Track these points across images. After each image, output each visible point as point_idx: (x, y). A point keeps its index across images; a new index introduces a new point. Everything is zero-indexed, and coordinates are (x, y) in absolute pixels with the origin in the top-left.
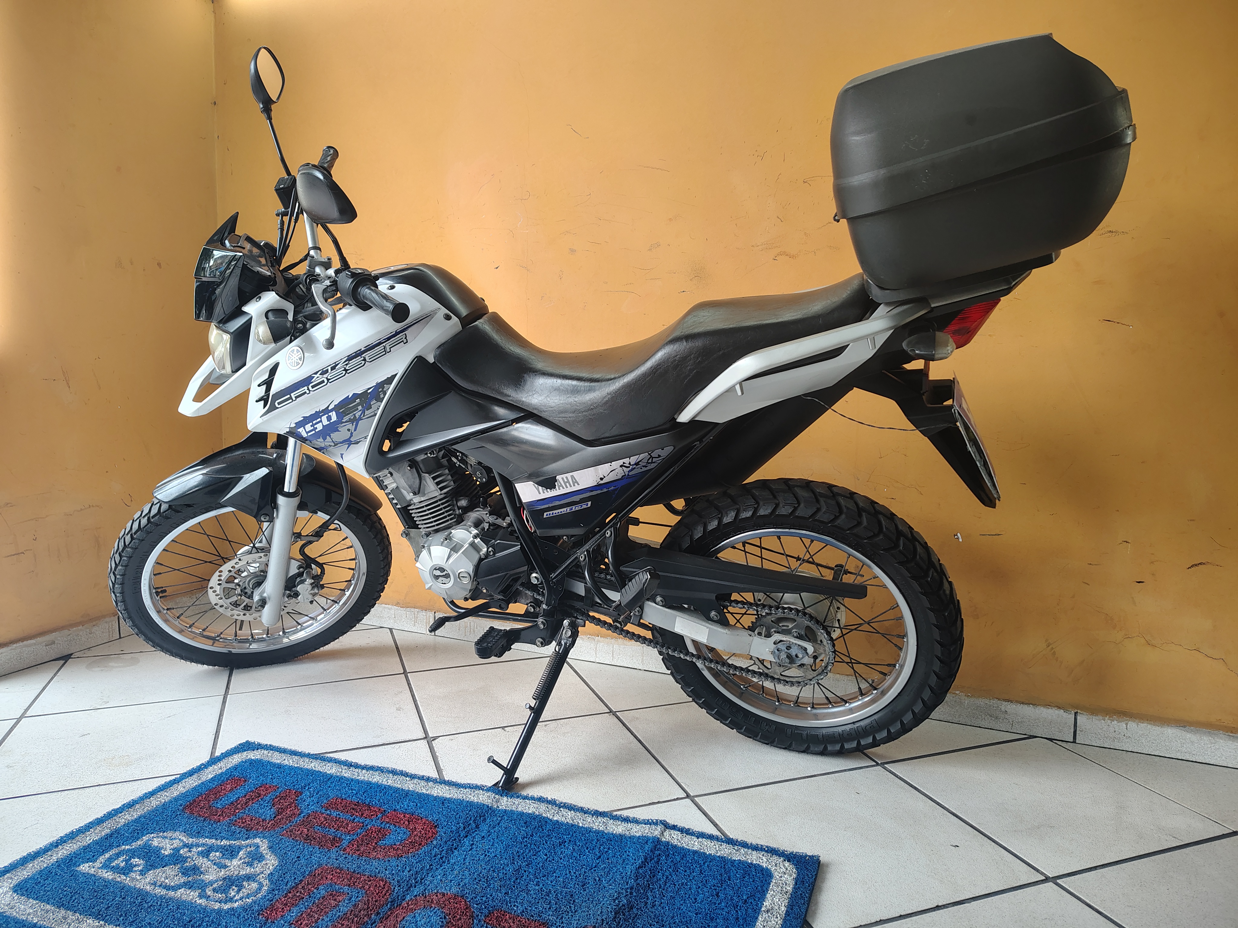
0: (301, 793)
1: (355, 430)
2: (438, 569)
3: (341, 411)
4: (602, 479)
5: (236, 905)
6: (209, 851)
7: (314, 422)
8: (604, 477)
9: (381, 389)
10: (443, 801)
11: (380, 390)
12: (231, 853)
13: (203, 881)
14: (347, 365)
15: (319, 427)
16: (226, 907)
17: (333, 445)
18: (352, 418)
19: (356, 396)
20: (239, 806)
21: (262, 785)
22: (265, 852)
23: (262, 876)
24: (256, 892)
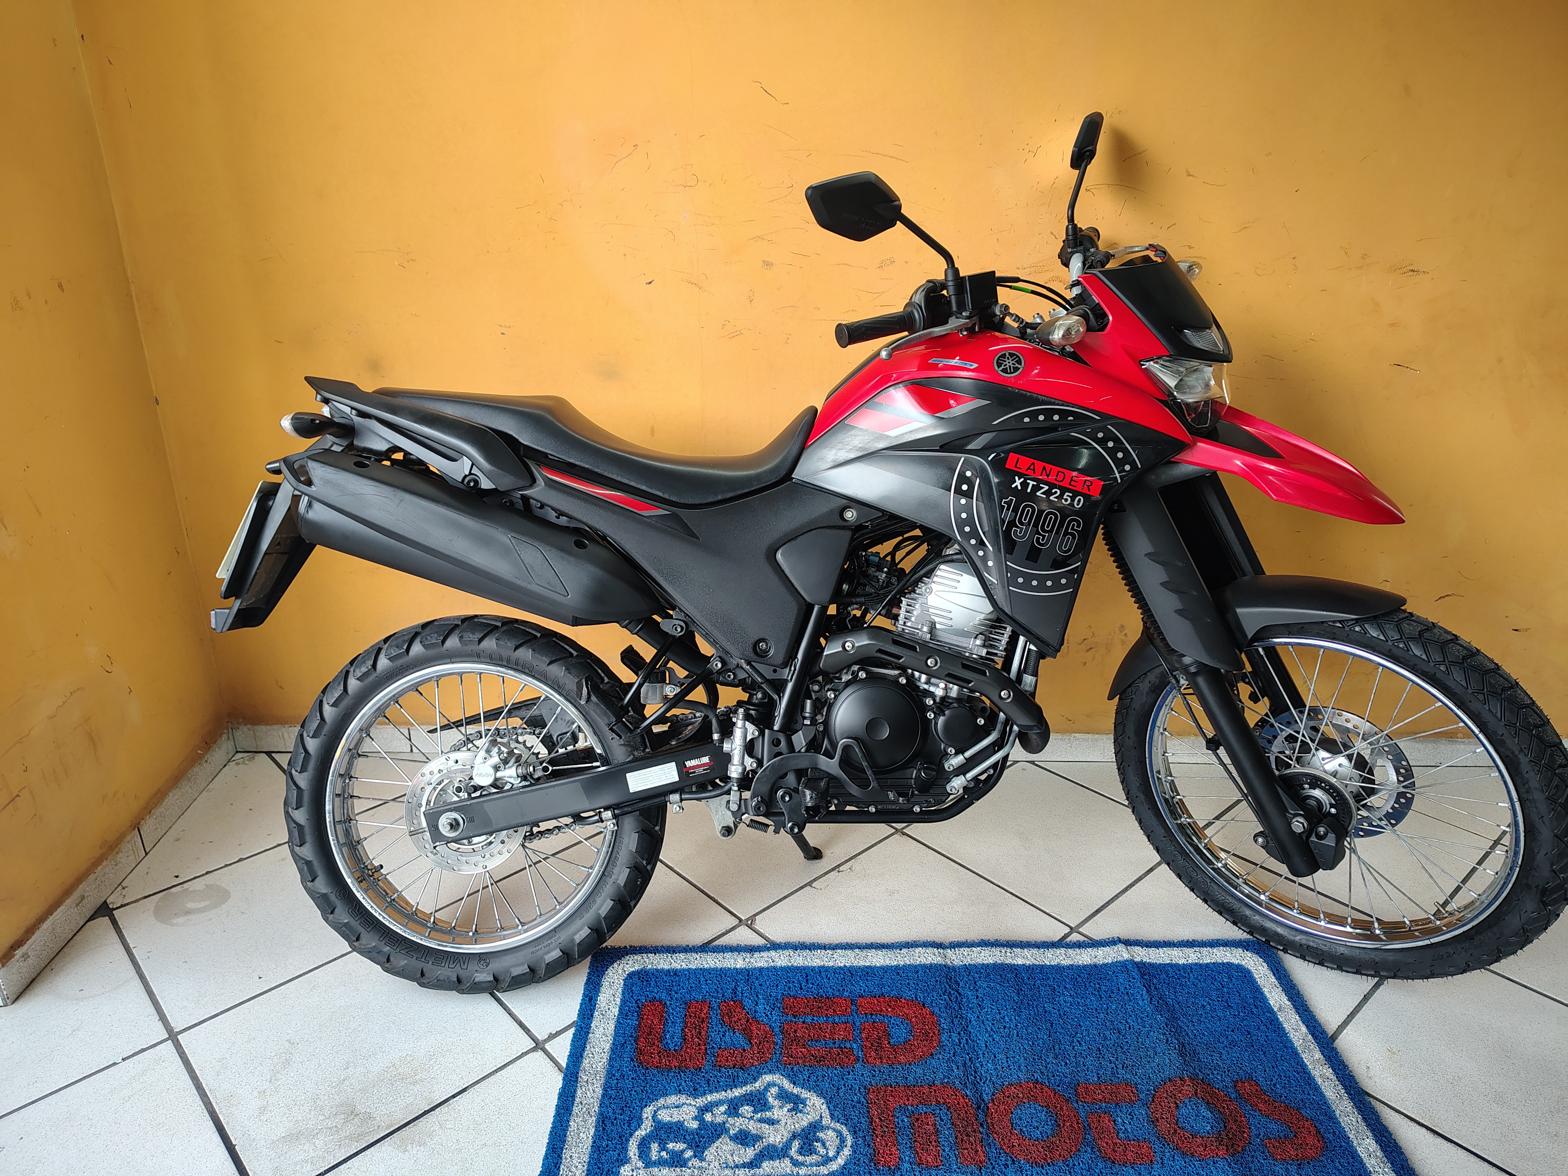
0: (741, 1002)
5: (841, 1161)
6: (734, 1108)
10: (897, 970)
12: (758, 1101)
13: (774, 1146)
16: (834, 1166)
20: (696, 1040)
21: (688, 1005)
22: (796, 1090)
23: (827, 1121)
24: (843, 1141)
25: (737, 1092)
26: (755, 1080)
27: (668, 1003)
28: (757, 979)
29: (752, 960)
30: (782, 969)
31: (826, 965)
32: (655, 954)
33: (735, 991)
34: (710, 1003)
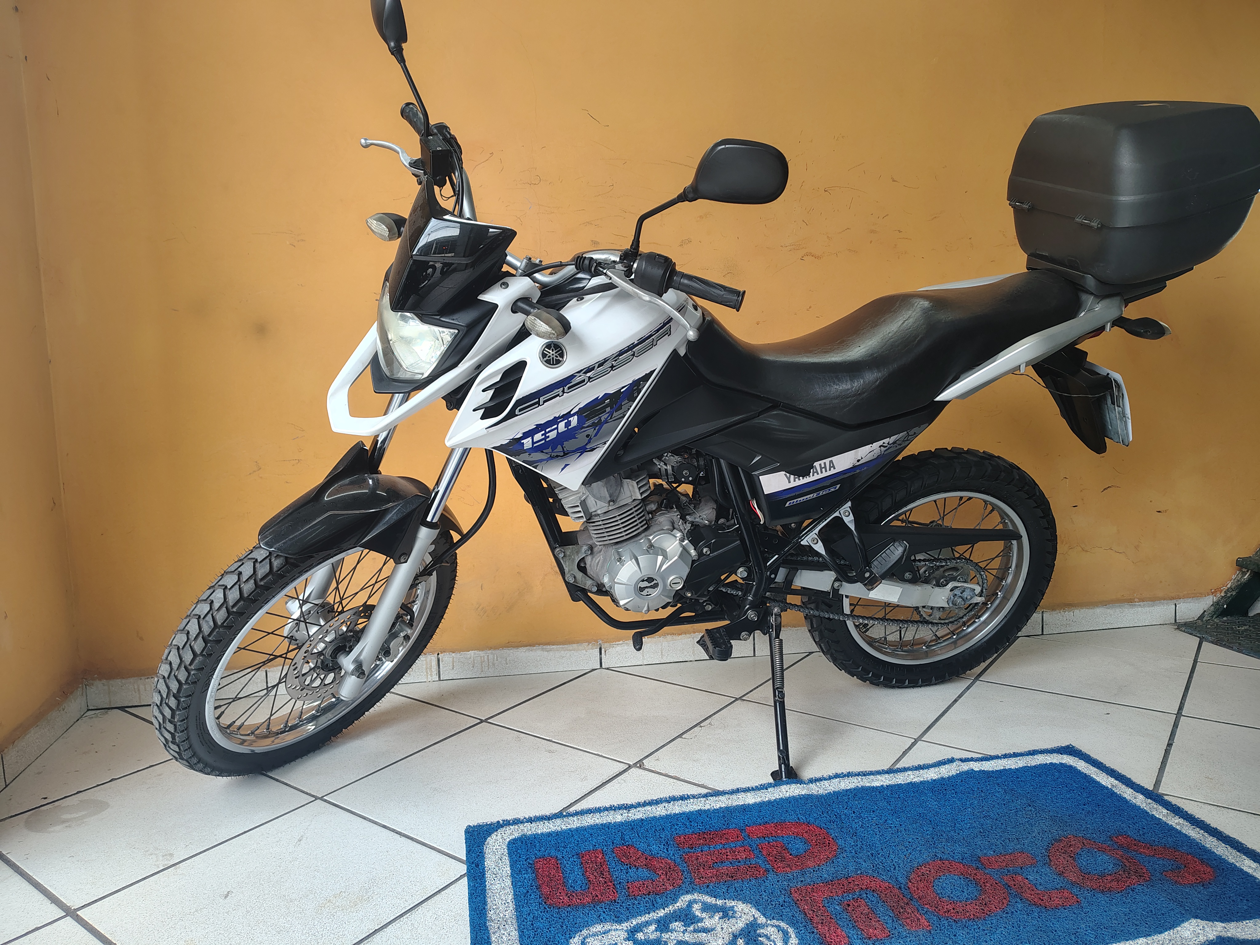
1: (596, 435)
2: (646, 580)
3: (584, 415)
4: (858, 461)
7: (547, 430)
8: (862, 458)
9: (636, 387)
11: (634, 388)
14: (616, 360)
15: (552, 435)
17: (562, 454)
18: (596, 422)
19: (606, 396)
20: (601, 879)
21: (580, 855)
22: (720, 902)
23: (762, 920)
24: (786, 934)
25: (661, 913)
26: (675, 900)
27: (560, 857)
28: (641, 827)
29: (630, 815)
30: (661, 818)
31: (703, 808)
32: (531, 823)
33: (622, 839)
34: (602, 851)
